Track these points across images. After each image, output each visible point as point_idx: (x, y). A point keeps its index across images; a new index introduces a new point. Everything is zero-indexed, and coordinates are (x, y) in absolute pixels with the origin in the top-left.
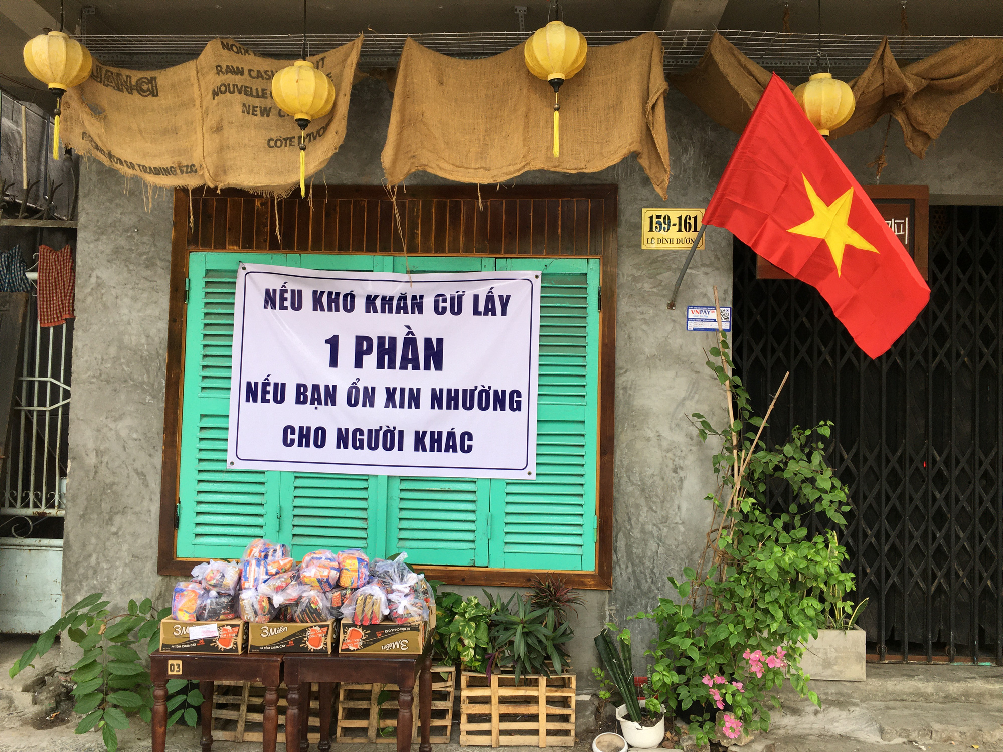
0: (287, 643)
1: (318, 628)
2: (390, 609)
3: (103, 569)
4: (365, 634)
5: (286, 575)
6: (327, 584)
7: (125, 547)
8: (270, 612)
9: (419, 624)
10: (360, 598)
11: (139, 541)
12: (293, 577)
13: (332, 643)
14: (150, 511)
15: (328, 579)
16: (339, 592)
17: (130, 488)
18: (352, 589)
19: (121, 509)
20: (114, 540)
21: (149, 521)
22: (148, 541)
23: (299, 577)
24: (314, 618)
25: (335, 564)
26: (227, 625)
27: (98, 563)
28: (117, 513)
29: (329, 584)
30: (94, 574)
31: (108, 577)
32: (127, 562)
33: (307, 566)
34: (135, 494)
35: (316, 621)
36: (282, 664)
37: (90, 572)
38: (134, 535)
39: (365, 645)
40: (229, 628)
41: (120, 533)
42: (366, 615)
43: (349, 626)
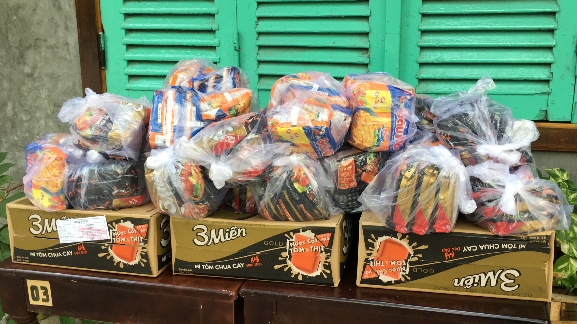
0: (247, 261)
1: (309, 234)
2: (477, 199)
3: (22, 121)
4: (416, 252)
5: (236, 122)
6: (326, 141)
7: (44, 94)
8: (207, 196)
9: (548, 237)
10: (408, 174)
11: (60, 85)
12: (250, 125)
13: (341, 265)
14: (67, 44)
15: (328, 130)
16: (351, 160)
17: (39, 11)
18: (377, 153)
19: (32, 42)
20: (29, 83)
21: (68, 57)
22: (70, 84)
23: (264, 124)
24: (301, 212)
25: (341, 101)
26: (125, 220)
27: (15, 114)
28: (28, 48)
29: (331, 141)
30: (13, 127)
31: (30, 132)
32: (49, 112)
33: (282, 102)
34: (46, 20)
35: (306, 219)
36: (240, 302)
37: (8, 125)
38: (52, 76)
39: (414, 275)
40: (129, 225)
41: (36, 75)
42: (421, 212)
43: (379, 232)
